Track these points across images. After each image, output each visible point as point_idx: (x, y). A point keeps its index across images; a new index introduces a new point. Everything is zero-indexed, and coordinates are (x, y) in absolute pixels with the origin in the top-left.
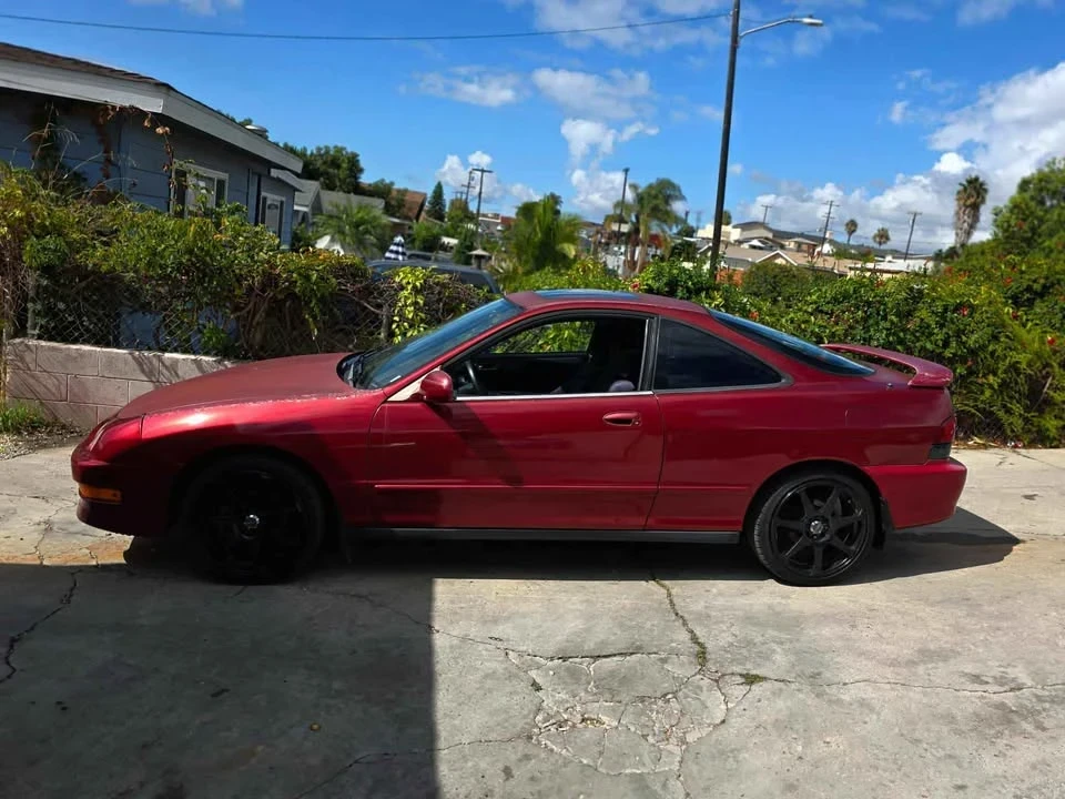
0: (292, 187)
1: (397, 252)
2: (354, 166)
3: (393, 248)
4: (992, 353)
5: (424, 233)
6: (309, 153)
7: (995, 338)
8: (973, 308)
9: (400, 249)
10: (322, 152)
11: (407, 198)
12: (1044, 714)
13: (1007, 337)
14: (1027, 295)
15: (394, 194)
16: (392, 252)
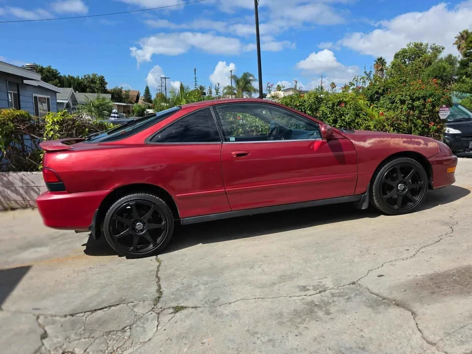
0: (55, 92)
1: (115, 117)
2: (102, 82)
3: (112, 115)
4: (358, 124)
5: (138, 108)
6: (80, 78)
7: (357, 115)
8: (346, 103)
9: (116, 115)
10: (87, 77)
11: (130, 94)
12: (333, 304)
13: (363, 114)
14: (376, 96)
15: (124, 92)
16: (112, 117)
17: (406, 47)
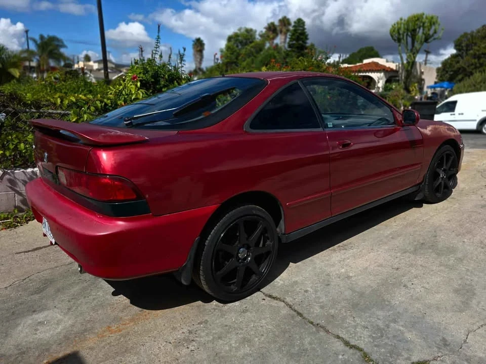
17: (238, 32)
